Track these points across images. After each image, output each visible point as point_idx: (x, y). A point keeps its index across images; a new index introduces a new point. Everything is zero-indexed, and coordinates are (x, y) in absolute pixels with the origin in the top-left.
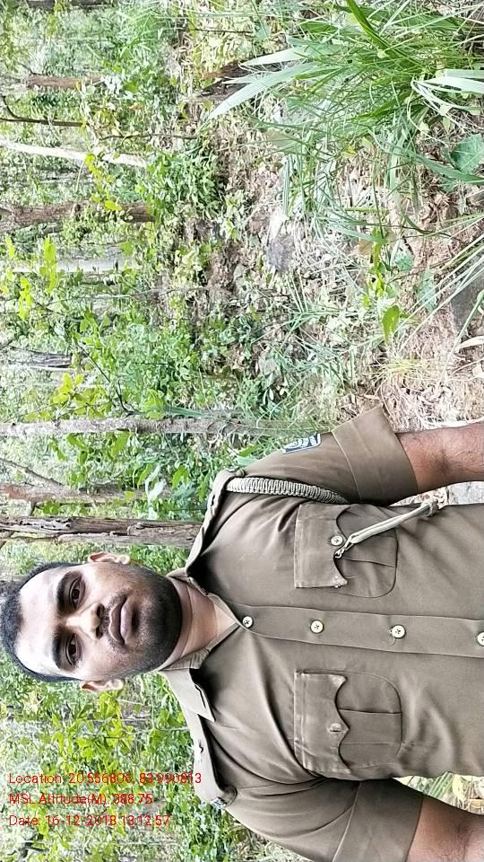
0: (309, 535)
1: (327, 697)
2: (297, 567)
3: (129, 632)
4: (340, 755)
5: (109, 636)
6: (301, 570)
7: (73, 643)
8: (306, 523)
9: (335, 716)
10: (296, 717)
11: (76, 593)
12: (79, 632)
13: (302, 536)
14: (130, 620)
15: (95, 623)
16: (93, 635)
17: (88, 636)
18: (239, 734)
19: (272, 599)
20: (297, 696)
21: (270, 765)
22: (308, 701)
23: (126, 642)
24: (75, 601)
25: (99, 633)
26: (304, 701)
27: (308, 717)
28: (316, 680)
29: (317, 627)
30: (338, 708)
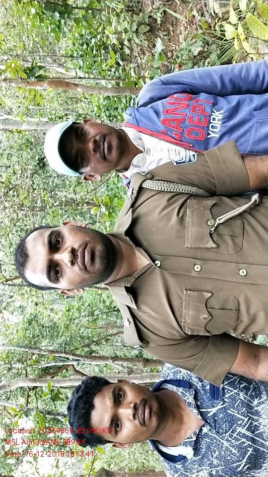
0: (195, 219)
1: (202, 303)
2: (188, 237)
3: (89, 263)
4: (205, 328)
5: (78, 265)
6: (190, 238)
7: (57, 269)
8: (193, 212)
9: (205, 311)
10: (184, 311)
11: (58, 242)
12: (61, 262)
13: (191, 219)
14: (90, 256)
15: (71, 258)
16: (69, 264)
17: (66, 264)
18: (151, 316)
19: (172, 252)
20: (185, 301)
21: (168, 331)
22: (191, 304)
23: (88, 268)
24: (58, 246)
25: (73, 263)
26: (189, 304)
27: (190, 312)
28: (196, 294)
29: (197, 268)
30: (206, 308)
